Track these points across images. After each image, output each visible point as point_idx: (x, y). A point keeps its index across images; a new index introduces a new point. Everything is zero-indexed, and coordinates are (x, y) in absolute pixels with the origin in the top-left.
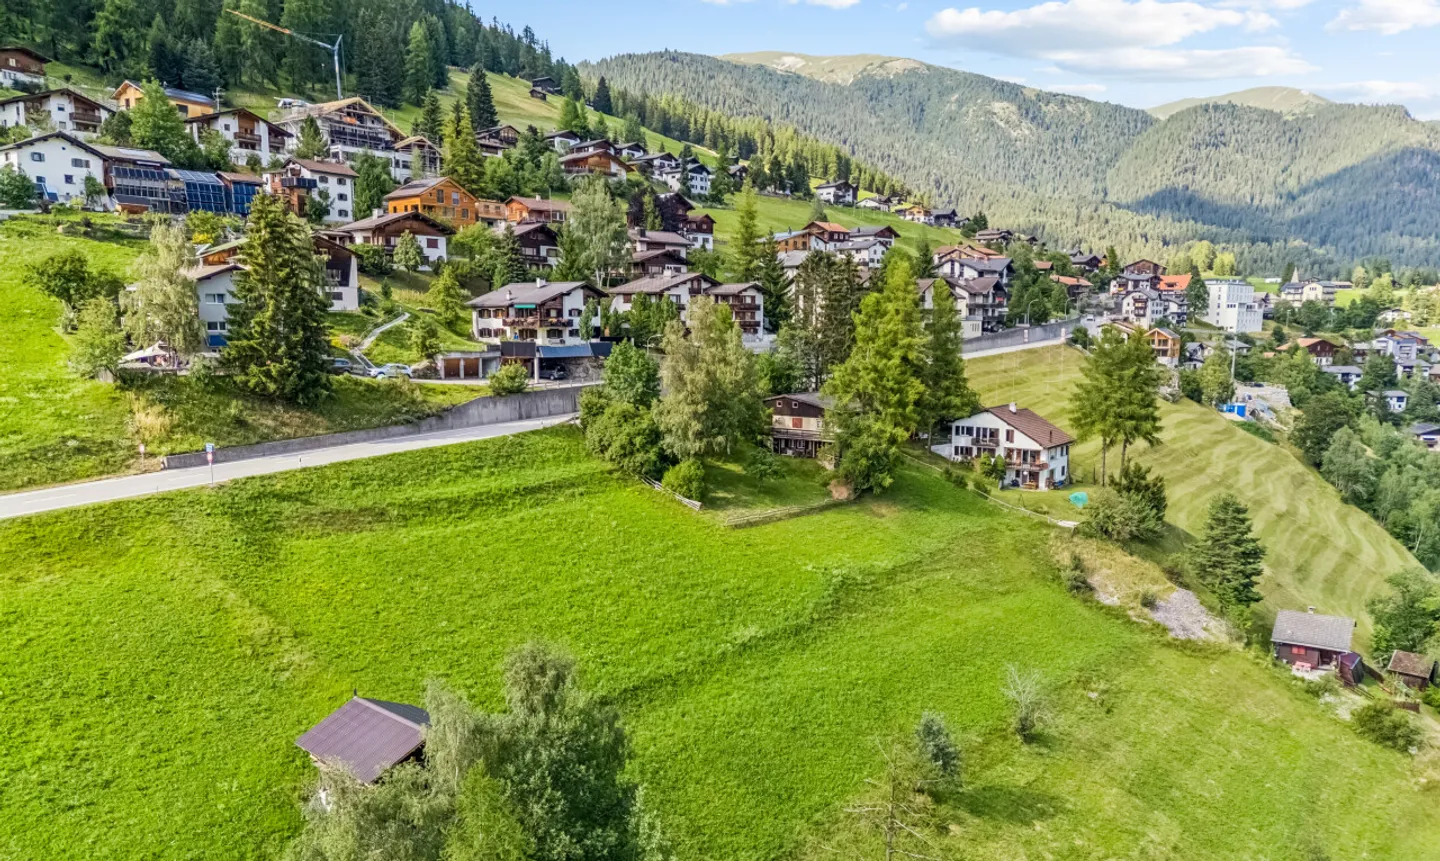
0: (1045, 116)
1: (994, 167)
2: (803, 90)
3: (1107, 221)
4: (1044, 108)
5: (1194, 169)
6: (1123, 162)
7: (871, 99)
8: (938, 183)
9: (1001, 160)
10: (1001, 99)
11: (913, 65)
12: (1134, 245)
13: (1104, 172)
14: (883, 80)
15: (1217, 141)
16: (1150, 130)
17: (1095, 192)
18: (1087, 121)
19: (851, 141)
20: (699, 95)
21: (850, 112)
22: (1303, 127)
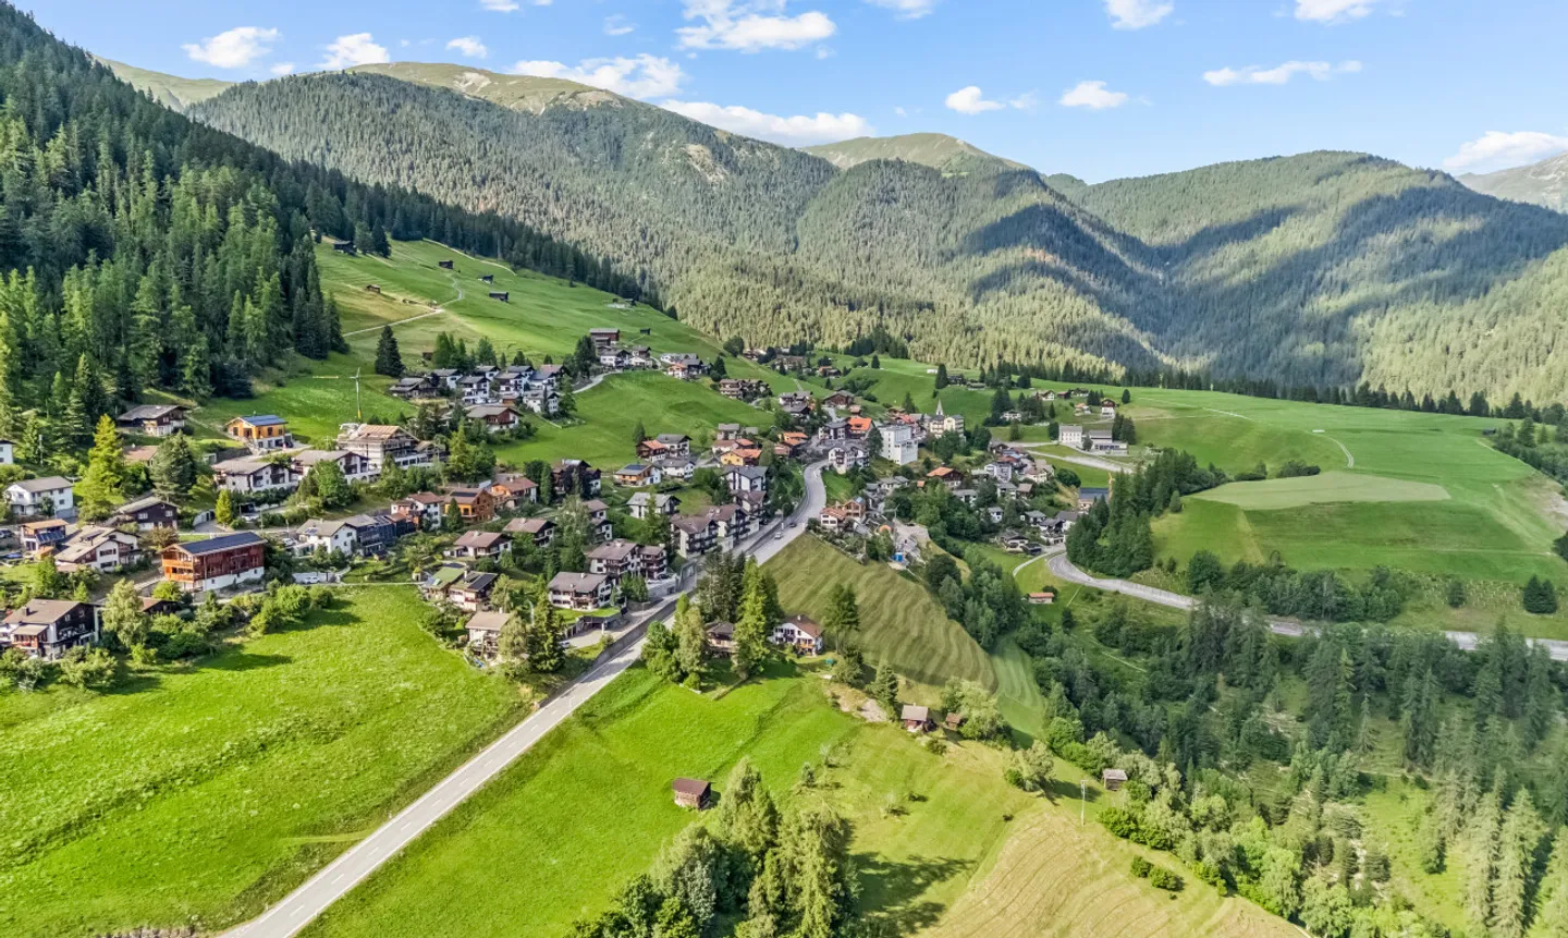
0: (737, 161)
1: (693, 211)
2: (495, 120)
3: (801, 283)
4: (736, 153)
5: (871, 224)
6: (809, 213)
7: (566, 132)
8: (643, 232)
9: (700, 205)
10: (695, 142)
11: (606, 98)
12: (825, 310)
13: (794, 220)
14: (576, 113)
15: (888, 198)
16: (832, 181)
17: (788, 242)
18: (776, 168)
19: (554, 185)
20: (391, 133)
21: (547, 147)
22: (959, 186)
